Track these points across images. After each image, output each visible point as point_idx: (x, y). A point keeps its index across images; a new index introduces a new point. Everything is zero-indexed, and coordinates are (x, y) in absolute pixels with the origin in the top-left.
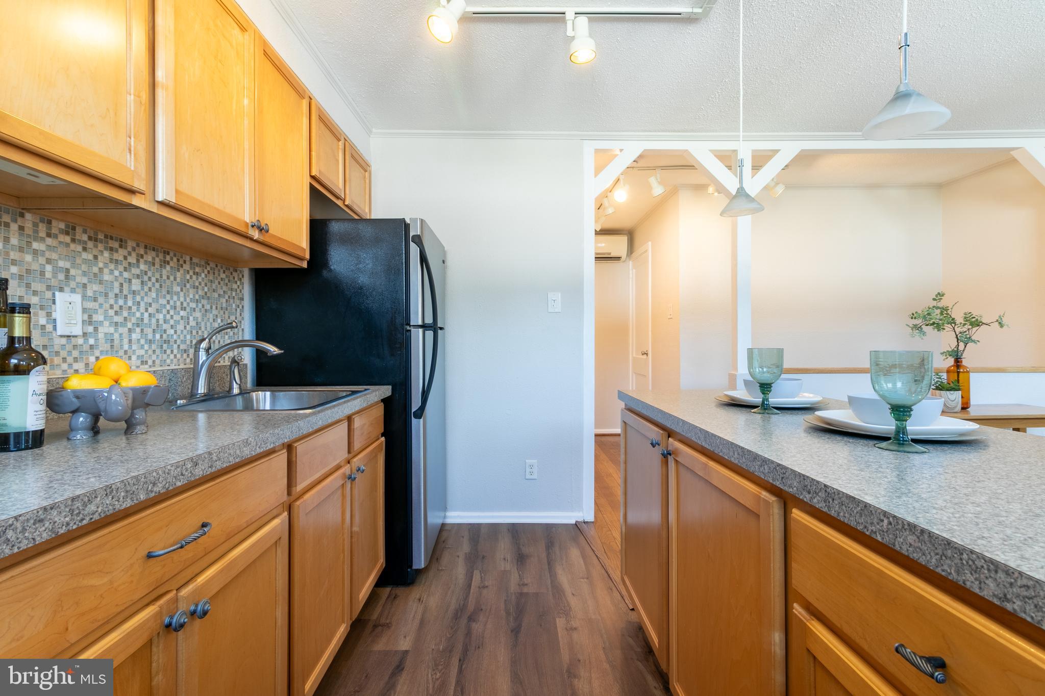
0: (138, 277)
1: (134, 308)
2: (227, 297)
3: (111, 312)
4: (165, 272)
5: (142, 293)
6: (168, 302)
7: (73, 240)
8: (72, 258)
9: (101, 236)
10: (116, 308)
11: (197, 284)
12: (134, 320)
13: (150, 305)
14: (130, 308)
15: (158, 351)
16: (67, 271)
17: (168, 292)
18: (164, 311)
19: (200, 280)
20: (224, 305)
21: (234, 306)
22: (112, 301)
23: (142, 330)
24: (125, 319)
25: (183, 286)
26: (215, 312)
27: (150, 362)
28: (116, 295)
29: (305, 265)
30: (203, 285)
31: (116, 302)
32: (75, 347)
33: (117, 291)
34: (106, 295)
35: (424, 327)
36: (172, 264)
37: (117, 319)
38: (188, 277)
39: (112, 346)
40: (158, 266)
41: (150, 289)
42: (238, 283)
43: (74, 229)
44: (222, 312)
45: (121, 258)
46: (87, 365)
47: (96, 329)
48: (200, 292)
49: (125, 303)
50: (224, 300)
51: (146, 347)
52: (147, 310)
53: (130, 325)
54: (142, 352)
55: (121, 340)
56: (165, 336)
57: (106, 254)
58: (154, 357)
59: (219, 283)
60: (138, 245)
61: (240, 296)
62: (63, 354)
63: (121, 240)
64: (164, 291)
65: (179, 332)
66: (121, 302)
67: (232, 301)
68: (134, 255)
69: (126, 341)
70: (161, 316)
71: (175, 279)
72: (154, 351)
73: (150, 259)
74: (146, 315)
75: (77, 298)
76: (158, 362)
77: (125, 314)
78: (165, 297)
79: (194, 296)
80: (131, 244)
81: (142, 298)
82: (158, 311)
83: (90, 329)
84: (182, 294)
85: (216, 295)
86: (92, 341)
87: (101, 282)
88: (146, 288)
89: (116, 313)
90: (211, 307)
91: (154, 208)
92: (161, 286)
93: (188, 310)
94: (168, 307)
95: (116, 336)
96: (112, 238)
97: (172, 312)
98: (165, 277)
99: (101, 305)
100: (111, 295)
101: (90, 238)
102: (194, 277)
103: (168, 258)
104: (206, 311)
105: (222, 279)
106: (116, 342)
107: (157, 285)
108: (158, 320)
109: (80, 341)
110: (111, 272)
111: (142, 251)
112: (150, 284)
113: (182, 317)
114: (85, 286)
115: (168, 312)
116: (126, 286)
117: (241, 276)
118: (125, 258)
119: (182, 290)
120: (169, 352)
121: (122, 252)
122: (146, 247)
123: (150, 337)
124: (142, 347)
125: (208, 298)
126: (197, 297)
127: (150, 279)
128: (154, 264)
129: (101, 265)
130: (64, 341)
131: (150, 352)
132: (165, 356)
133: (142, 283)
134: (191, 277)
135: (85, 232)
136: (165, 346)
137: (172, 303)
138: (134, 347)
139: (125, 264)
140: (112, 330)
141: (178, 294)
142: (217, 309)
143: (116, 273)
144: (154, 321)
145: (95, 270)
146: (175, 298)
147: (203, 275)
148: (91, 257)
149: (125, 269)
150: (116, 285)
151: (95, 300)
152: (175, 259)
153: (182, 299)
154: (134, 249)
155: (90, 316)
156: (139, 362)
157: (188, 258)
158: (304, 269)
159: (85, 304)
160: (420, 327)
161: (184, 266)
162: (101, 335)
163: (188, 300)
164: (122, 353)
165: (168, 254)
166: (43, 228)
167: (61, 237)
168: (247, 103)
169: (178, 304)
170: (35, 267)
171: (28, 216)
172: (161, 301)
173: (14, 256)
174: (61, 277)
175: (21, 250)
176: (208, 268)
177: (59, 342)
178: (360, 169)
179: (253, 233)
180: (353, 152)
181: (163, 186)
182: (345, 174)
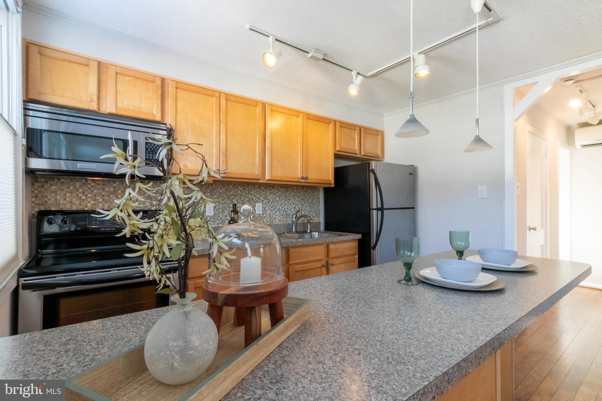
0: (278, 196)
1: (277, 205)
2: (312, 199)
3: (270, 207)
4: (287, 194)
5: (280, 201)
6: (288, 203)
7: (260, 189)
8: (260, 194)
9: (267, 187)
10: (272, 206)
11: (299, 196)
12: (277, 209)
13: (282, 204)
14: (276, 206)
15: (285, 218)
16: (259, 197)
17: (288, 200)
18: (287, 205)
19: (300, 194)
20: (311, 202)
21: (315, 201)
22: (270, 204)
23: (279, 212)
24: (274, 209)
25: (294, 197)
26: (306, 204)
27: (282, 221)
28: (272, 202)
29: (333, 186)
30: (301, 196)
31: (271, 204)
32: (260, 217)
33: (272, 201)
34: (269, 203)
35: (378, 209)
36: (289, 191)
37: (272, 209)
38: (296, 194)
39: (270, 217)
40: (284, 192)
41: (282, 199)
42: (317, 193)
43: (260, 186)
44: (309, 204)
45: (273, 192)
46: (263, 222)
47: (266, 212)
48: (300, 198)
49: (274, 204)
50: (311, 200)
51: (281, 216)
52: (281, 206)
53: (276, 210)
54: (280, 218)
55: (273, 215)
56: (287, 213)
57: (269, 191)
58: (283, 219)
59: (308, 194)
60: (278, 187)
61: (318, 197)
62: (258, 219)
63: (273, 187)
65: (292, 212)
66: (273, 204)
67: (314, 200)
68: (277, 190)
69: (274, 215)
70: (286, 207)
71: (291, 195)
72: (283, 218)
73: (282, 190)
74: (281, 207)
75: (261, 204)
76: (285, 221)
77: (274, 207)
78: (287, 201)
79: (298, 200)
80: (276, 187)
81: (279, 202)
82: (285, 206)
83: (265, 212)
84: (293, 200)
85: (307, 199)
86: (265, 215)
87: (267, 199)
88: (281, 199)
89: (272, 207)
90: (305, 203)
91: (266, 182)
92: (286, 198)
93: (296, 204)
94: (288, 204)
95: (272, 214)
96: (270, 187)
97: (290, 206)
98: (287, 195)
99: (267, 206)
100: (270, 202)
101: (264, 188)
102: (298, 194)
103: (288, 189)
104: (303, 204)
105: (309, 193)
106: (272, 215)
107: (285, 198)
108: (285, 208)
109: (262, 215)
110: (270, 196)
111: (280, 189)
112: (282, 198)
113: (293, 207)
114: (263, 201)
115: (288, 206)
116: (274, 199)
117: (318, 190)
118: (274, 192)
119: (293, 198)
120: (288, 218)
121: (273, 190)
122: (281, 187)
123: (282, 213)
124: (279, 216)
125: (304, 200)
126: (299, 200)
127: (282, 196)
128: (283, 192)
129: (267, 195)
130: (258, 215)
131: (282, 218)
132: (287, 219)
133: (280, 198)
134: (297, 194)
135: (263, 186)
136: (287, 216)
137: (290, 203)
138: (277, 217)
139: (274, 193)
140: (270, 212)
141: (292, 200)
142: (307, 203)
143: (272, 196)
144: (283, 209)
145: (266, 196)
146: (291, 201)
147: (301, 193)
148: (265, 193)
149: (274, 195)
150: (272, 199)
151: (266, 204)
152: (291, 189)
153: (293, 201)
154: (277, 188)
155: (264, 209)
156: (278, 221)
157: (296, 188)
158: (333, 187)
159: (263, 206)
160: (375, 209)
161: (294, 191)
162: (267, 214)
163: (296, 201)
164: (273, 218)
165: (288, 188)
166: (253, 188)
167: (257, 189)
168: (300, 139)
169: (292, 203)
170: (251, 198)
171: (250, 186)
172: (286, 203)
173: (247, 196)
174: (257, 199)
175: (248, 194)
176: (304, 190)
177: (256, 216)
178: (373, 136)
179: (302, 180)
180: (367, 131)
181: (268, 177)
182: (360, 143)
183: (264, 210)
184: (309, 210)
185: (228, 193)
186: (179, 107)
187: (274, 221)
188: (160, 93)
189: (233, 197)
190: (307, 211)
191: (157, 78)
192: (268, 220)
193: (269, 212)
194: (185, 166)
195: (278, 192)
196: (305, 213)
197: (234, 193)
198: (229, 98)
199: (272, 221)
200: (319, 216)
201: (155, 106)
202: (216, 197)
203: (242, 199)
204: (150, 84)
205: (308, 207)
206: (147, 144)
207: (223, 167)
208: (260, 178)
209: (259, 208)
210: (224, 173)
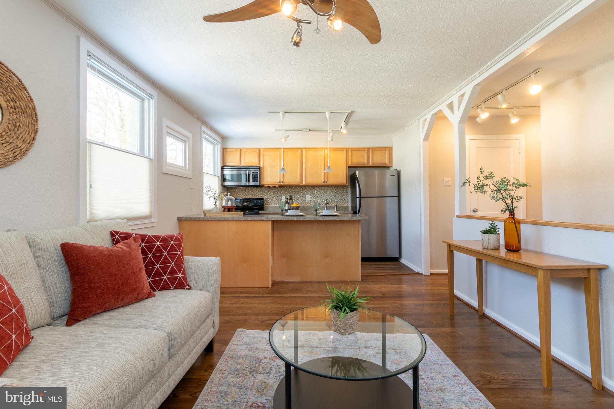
1: (319, 196)
4: (325, 190)
5: (320, 194)
8: (309, 191)
9: (313, 187)
13: (322, 195)
17: (326, 193)
19: (334, 190)
23: (320, 200)
25: (329, 192)
26: (338, 195)
29: (347, 185)
32: (309, 202)
34: (314, 195)
37: (315, 198)
38: (331, 190)
40: (323, 190)
42: (346, 189)
44: (340, 196)
48: (334, 192)
50: (341, 193)
53: (318, 199)
57: (314, 189)
61: (347, 192)
63: (316, 187)
67: (344, 193)
68: (318, 189)
69: (317, 201)
71: (327, 191)
72: (323, 203)
73: (322, 188)
77: (317, 197)
80: (318, 187)
85: (339, 192)
86: (311, 201)
87: (313, 193)
91: (303, 185)
92: (324, 192)
93: (331, 196)
97: (327, 197)
101: (311, 188)
104: (336, 195)
105: (341, 190)
113: (329, 197)
114: (311, 194)
116: (317, 193)
121: (316, 189)
123: (322, 200)
125: (336, 193)
127: (322, 192)
129: (313, 191)
133: (320, 192)
137: (327, 195)
138: (319, 202)
149: (317, 191)
150: (315, 193)
151: (312, 196)
153: (329, 194)
156: (320, 204)
159: (310, 196)
160: (358, 197)
162: (313, 201)
166: (305, 188)
167: (307, 189)
168: (323, 162)
170: (304, 193)
172: (324, 195)
173: (302, 192)
174: (307, 193)
177: (307, 201)
178: (381, 152)
179: (324, 183)
180: (375, 149)
181: (304, 182)
182: (368, 158)
183: (311, 198)
184: (340, 199)
185: (292, 191)
186: (265, 158)
188: (258, 155)
191: (257, 149)
192: (313, 204)
193: (314, 200)
194: (267, 181)
196: (337, 200)
197: (295, 191)
198: (285, 150)
200: (348, 203)
201: (257, 160)
202: (286, 192)
203: (299, 193)
204: (255, 152)
206: (253, 174)
207: (282, 180)
208: (300, 183)
209: (308, 198)
210: (282, 182)
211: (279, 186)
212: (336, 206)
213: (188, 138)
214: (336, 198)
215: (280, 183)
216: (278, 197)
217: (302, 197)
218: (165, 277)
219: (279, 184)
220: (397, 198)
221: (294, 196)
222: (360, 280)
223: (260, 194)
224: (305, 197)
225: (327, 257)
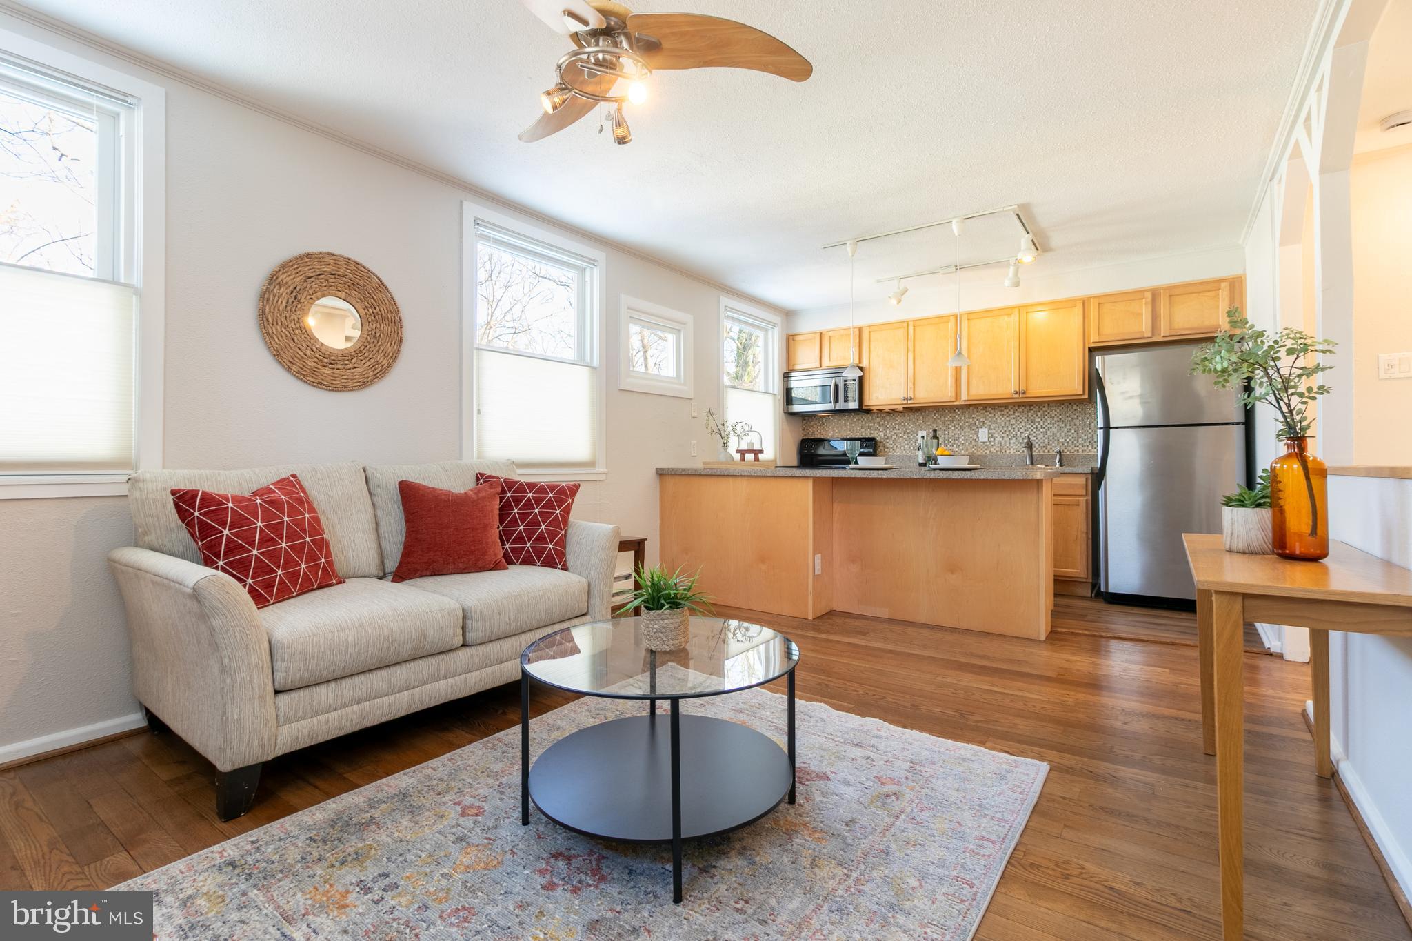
0: (1014, 418)
1: (1012, 431)
2: (1080, 418)
3: (1001, 433)
4: (1030, 414)
6: (1032, 426)
7: (986, 411)
8: (985, 417)
9: (997, 407)
10: (1003, 431)
11: (1053, 415)
12: (1012, 435)
13: (1021, 428)
14: (1010, 431)
16: (984, 421)
18: (1030, 430)
19: (1056, 413)
20: (1077, 423)
21: (1087, 423)
22: (1001, 429)
23: (1016, 439)
24: (1008, 435)
25: (1042, 418)
26: (1068, 427)
27: (1021, 451)
28: (1003, 427)
30: (1058, 415)
32: (986, 445)
33: (1003, 425)
34: (999, 427)
36: (1034, 410)
37: (1003, 435)
38: (1046, 413)
39: (1001, 445)
41: (1021, 422)
43: (986, 408)
44: (1075, 427)
45: (1005, 413)
46: (990, 451)
47: (994, 439)
48: (1055, 419)
49: (1008, 429)
50: (1078, 421)
51: (1019, 445)
53: (1010, 437)
54: (1017, 447)
55: (1005, 443)
57: (999, 413)
59: (1072, 412)
60: (1014, 406)
63: (1005, 407)
64: (1030, 422)
65: (1039, 439)
66: (1005, 429)
67: (1085, 420)
68: (1012, 410)
69: (1007, 443)
70: (1028, 433)
71: (1037, 416)
73: (1021, 410)
74: (1019, 433)
75: (987, 430)
77: (1008, 433)
78: (1030, 424)
79: (1051, 421)
81: (1016, 426)
82: (1025, 430)
85: (1070, 419)
86: (992, 443)
87: (996, 423)
88: (1019, 422)
90: (1065, 425)
91: (963, 403)
93: (1046, 428)
94: (1032, 428)
95: (1003, 441)
96: (1001, 407)
97: (1035, 430)
98: (1030, 416)
99: (996, 431)
100: (1001, 427)
101: (992, 409)
103: (1032, 407)
104: (1061, 427)
105: (1075, 410)
106: (1003, 444)
107: (1026, 420)
109: (988, 443)
110: (1001, 419)
111: (1017, 408)
112: (1021, 420)
113: (1041, 432)
114: (990, 425)
115: (1032, 430)
116: (1007, 423)
118: (1007, 413)
119: (1041, 420)
121: (1006, 411)
122: (1019, 406)
123: (1021, 441)
124: (1016, 445)
125: (1063, 421)
126: (1053, 421)
127: (1021, 418)
128: (1023, 412)
129: (996, 417)
131: (1021, 447)
133: (1016, 420)
134: (1049, 413)
135: (990, 408)
137: (1035, 426)
138: (1012, 445)
139: (1007, 415)
140: (1001, 439)
142: (1070, 425)
143: (1003, 419)
144: (1023, 435)
145: (995, 419)
148: (993, 415)
149: (1008, 417)
150: (1003, 423)
151: (994, 429)
152: (1037, 407)
153: (1042, 424)
154: (1012, 408)
156: (1015, 451)
157: (1046, 405)
159: (990, 431)
160: (1101, 428)
161: (1044, 409)
162: (996, 441)
163: (1046, 424)
164: (1005, 447)
165: (1032, 405)
166: (975, 411)
167: (982, 412)
169: (1039, 426)
170: (973, 422)
171: (971, 408)
172: (1027, 426)
173: (967, 420)
174: (982, 424)
175: (969, 418)
176: (1063, 406)
177: (980, 444)
178: (1201, 294)
179: (1017, 396)
180: (1174, 293)
181: (964, 397)
182: (1155, 317)
183: (991, 436)
184: (1075, 435)
185: (943, 419)
186: (872, 347)
187: (1008, 451)
188: (858, 341)
189: (949, 423)
190: (1070, 438)
191: (856, 329)
192: (997, 449)
193: (998, 439)
194: (877, 398)
195: (1014, 412)
196: (1065, 440)
197: (951, 419)
198: (916, 323)
199: (1003, 451)
201: (854, 352)
202: (929, 423)
203: (961, 424)
204: (851, 335)
205: (1073, 431)
206: (844, 385)
207: (911, 395)
208: (954, 399)
209: (983, 434)
210: (911, 399)
211: (904, 408)
212: (1058, 455)
213: (684, 324)
214: (1063, 434)
215: (905, 402)
216: (910, 435)
217: (967, 434)
218: (529, 545)
219: (903, 404)
220: (1242, 427)
221: (947, 432)
222: (1043, 638)
223: (869, 427)
224: (976, 433)
225: (952, 572)
